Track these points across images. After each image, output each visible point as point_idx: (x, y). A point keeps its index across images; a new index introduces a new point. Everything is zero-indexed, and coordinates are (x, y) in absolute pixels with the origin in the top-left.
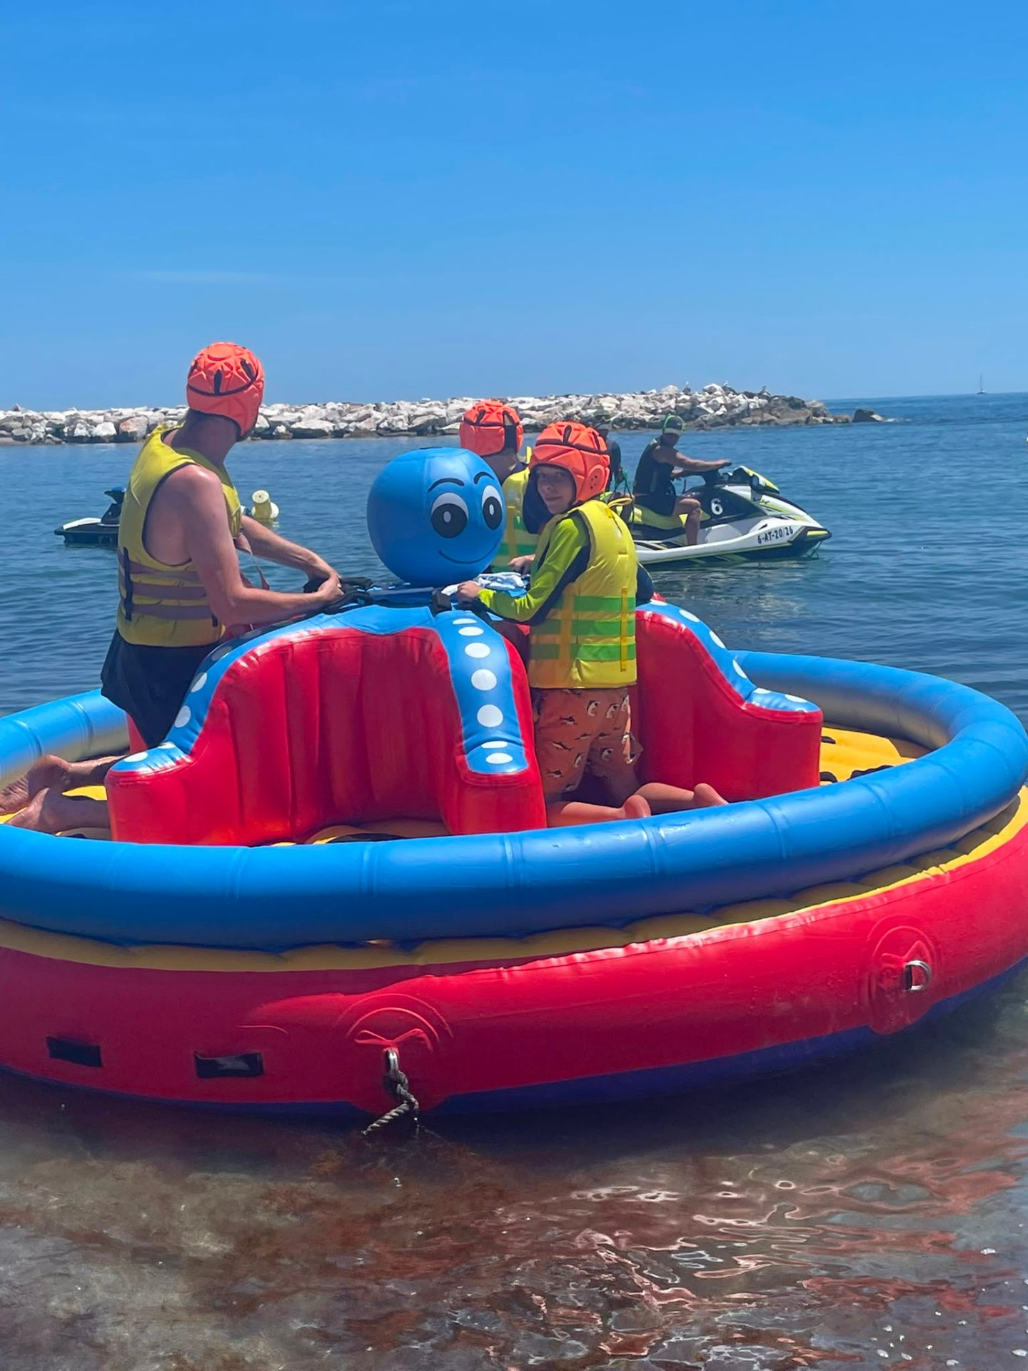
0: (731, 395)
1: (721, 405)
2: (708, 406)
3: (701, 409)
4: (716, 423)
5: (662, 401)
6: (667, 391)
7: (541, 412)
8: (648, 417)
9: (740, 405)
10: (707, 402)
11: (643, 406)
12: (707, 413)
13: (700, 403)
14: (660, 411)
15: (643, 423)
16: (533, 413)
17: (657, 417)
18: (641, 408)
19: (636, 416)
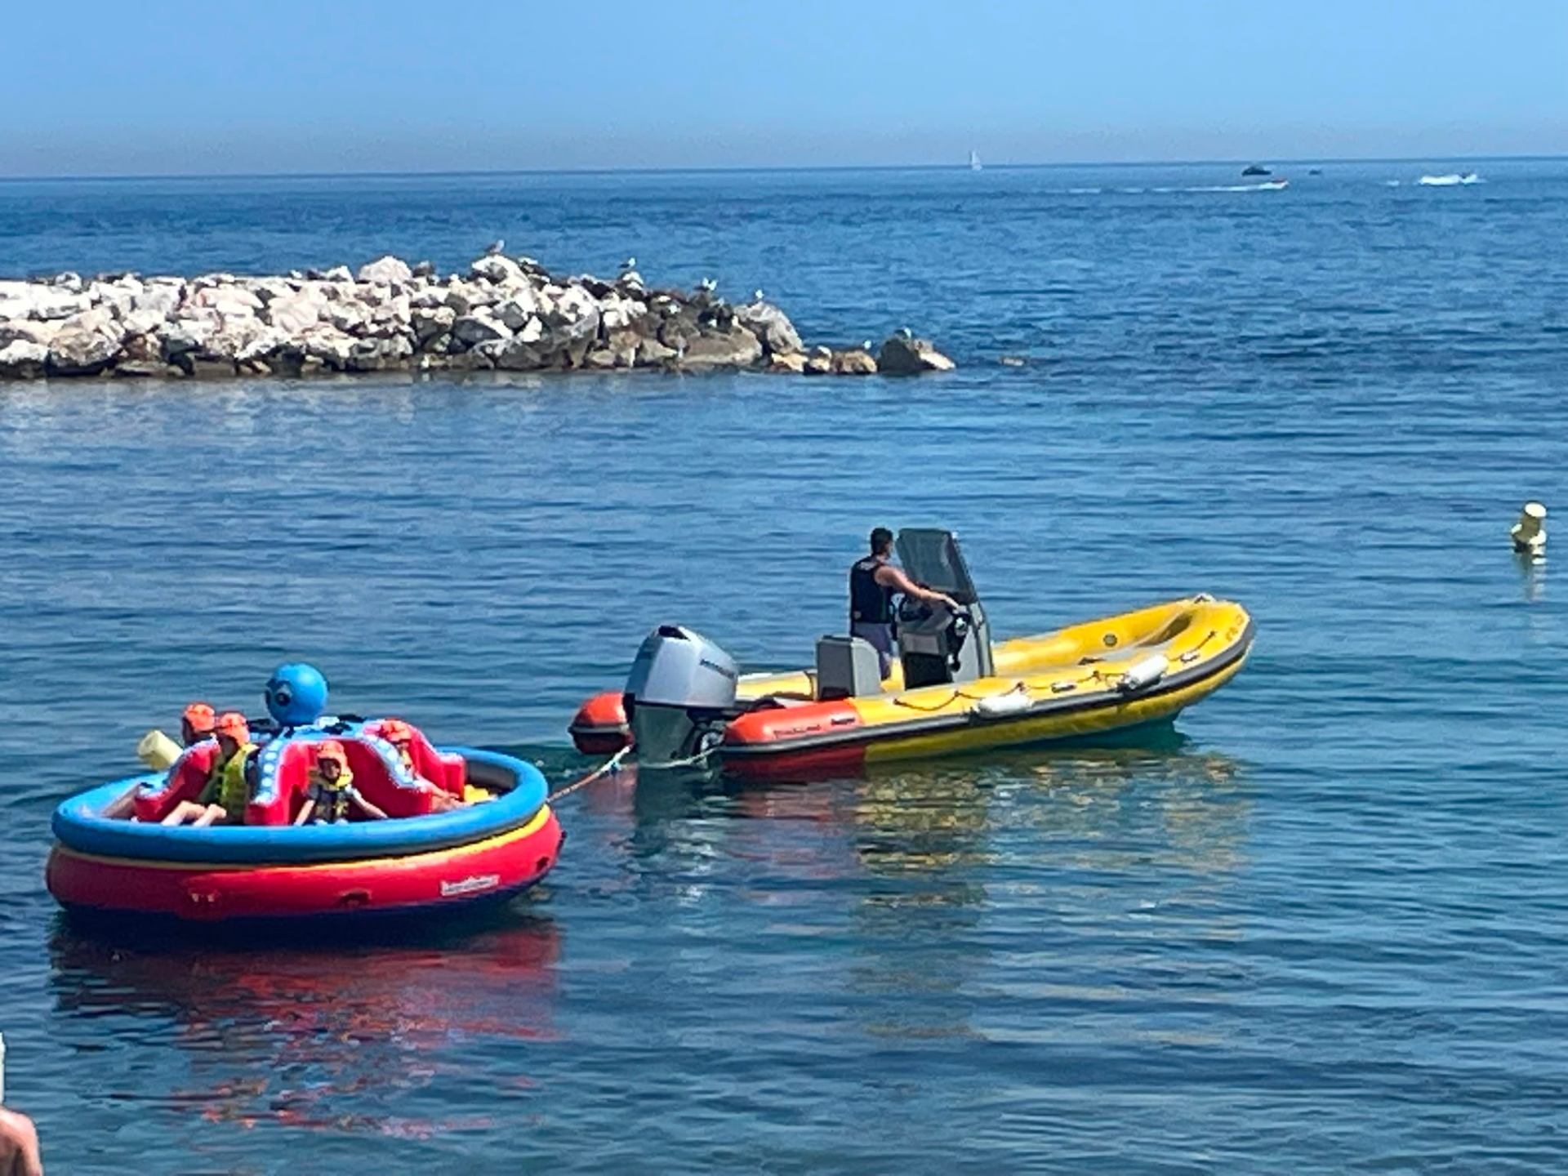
0: (549, 288)
1: (530, 315)
2: (495, 317)
3: (476, 325)
4: (517, 363)
5: (375, 302)
6: (380, 271)
7: (54, 326)
8: (343, 346)
9: (579, 318)
10: (491, 305)
11: (327, 314)
12: (495, 335)
13: (473, 307)
14: (373, 328)
15: (331, 364)
16: (34, 327)
17: (367, 343)
18: (322, 319)
19: (315, 341)
